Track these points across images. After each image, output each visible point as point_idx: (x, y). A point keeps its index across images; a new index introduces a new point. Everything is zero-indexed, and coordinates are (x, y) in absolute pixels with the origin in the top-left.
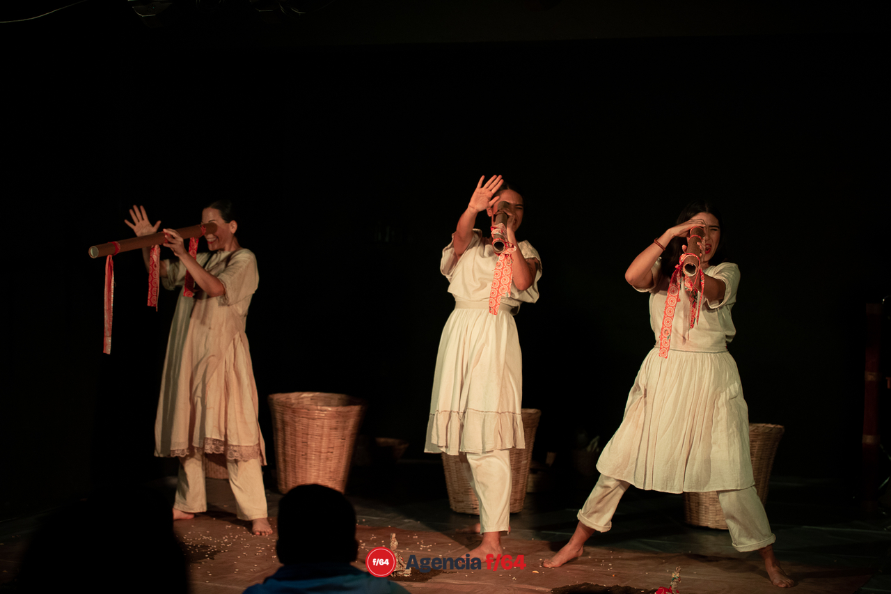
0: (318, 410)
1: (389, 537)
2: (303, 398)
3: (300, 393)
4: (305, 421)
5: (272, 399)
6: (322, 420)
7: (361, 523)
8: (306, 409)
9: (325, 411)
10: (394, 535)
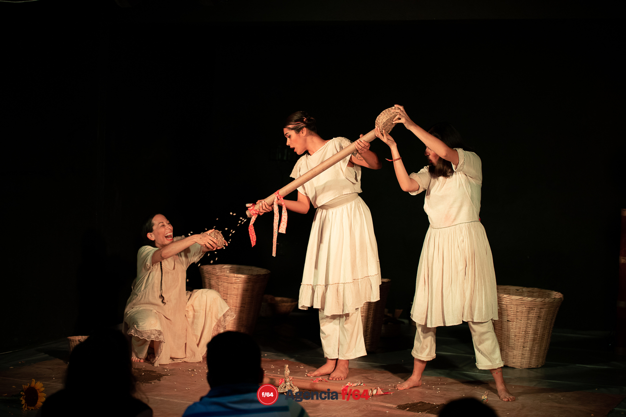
0: (235, 277)
1: (284, 367)
2: (224, 269)
3: (223, 265)
4: (225, 284)
5: (203, 269)
6: (238, 284)
7: (264, 356)
8: (226, 276)
9: (240, 278)
10: (287, 366)
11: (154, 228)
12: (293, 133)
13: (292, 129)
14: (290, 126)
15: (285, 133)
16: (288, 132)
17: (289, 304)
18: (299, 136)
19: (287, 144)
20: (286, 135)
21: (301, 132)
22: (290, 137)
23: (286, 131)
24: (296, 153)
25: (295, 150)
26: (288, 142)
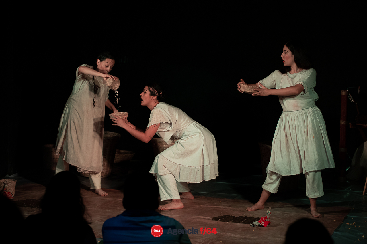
11: (103, 61)
12: (148, 93)
13: (150, 91)
14: (151, 89)
15: (145, 89)
16: (147, 90)
17: (130, 155)
18: (150, 97)
19: (141, 95)
20: (145, 90)
21: (152, 97)
22: (145, 93)
23: (146, 88)
24: (141, 103)
25: (142, 102)
26: (142, 94)
